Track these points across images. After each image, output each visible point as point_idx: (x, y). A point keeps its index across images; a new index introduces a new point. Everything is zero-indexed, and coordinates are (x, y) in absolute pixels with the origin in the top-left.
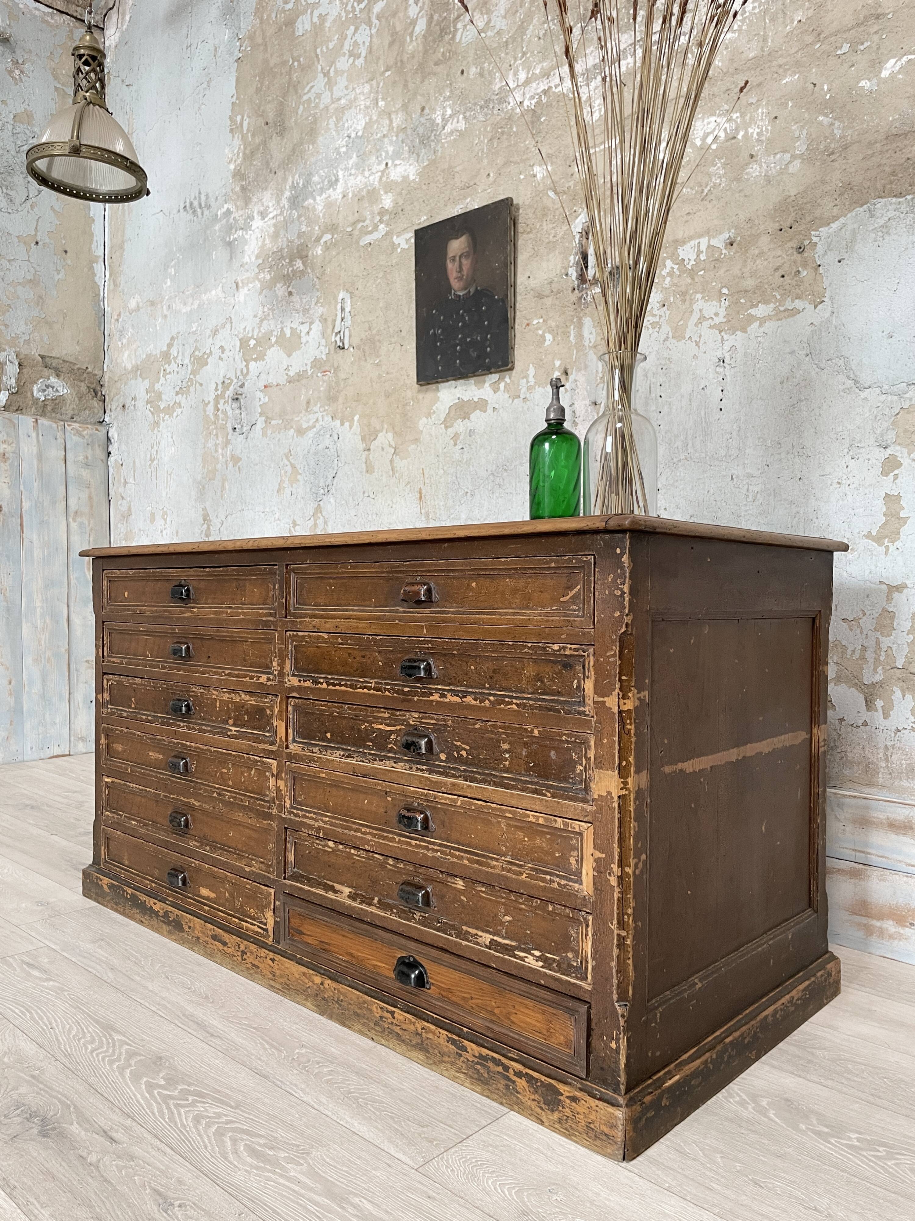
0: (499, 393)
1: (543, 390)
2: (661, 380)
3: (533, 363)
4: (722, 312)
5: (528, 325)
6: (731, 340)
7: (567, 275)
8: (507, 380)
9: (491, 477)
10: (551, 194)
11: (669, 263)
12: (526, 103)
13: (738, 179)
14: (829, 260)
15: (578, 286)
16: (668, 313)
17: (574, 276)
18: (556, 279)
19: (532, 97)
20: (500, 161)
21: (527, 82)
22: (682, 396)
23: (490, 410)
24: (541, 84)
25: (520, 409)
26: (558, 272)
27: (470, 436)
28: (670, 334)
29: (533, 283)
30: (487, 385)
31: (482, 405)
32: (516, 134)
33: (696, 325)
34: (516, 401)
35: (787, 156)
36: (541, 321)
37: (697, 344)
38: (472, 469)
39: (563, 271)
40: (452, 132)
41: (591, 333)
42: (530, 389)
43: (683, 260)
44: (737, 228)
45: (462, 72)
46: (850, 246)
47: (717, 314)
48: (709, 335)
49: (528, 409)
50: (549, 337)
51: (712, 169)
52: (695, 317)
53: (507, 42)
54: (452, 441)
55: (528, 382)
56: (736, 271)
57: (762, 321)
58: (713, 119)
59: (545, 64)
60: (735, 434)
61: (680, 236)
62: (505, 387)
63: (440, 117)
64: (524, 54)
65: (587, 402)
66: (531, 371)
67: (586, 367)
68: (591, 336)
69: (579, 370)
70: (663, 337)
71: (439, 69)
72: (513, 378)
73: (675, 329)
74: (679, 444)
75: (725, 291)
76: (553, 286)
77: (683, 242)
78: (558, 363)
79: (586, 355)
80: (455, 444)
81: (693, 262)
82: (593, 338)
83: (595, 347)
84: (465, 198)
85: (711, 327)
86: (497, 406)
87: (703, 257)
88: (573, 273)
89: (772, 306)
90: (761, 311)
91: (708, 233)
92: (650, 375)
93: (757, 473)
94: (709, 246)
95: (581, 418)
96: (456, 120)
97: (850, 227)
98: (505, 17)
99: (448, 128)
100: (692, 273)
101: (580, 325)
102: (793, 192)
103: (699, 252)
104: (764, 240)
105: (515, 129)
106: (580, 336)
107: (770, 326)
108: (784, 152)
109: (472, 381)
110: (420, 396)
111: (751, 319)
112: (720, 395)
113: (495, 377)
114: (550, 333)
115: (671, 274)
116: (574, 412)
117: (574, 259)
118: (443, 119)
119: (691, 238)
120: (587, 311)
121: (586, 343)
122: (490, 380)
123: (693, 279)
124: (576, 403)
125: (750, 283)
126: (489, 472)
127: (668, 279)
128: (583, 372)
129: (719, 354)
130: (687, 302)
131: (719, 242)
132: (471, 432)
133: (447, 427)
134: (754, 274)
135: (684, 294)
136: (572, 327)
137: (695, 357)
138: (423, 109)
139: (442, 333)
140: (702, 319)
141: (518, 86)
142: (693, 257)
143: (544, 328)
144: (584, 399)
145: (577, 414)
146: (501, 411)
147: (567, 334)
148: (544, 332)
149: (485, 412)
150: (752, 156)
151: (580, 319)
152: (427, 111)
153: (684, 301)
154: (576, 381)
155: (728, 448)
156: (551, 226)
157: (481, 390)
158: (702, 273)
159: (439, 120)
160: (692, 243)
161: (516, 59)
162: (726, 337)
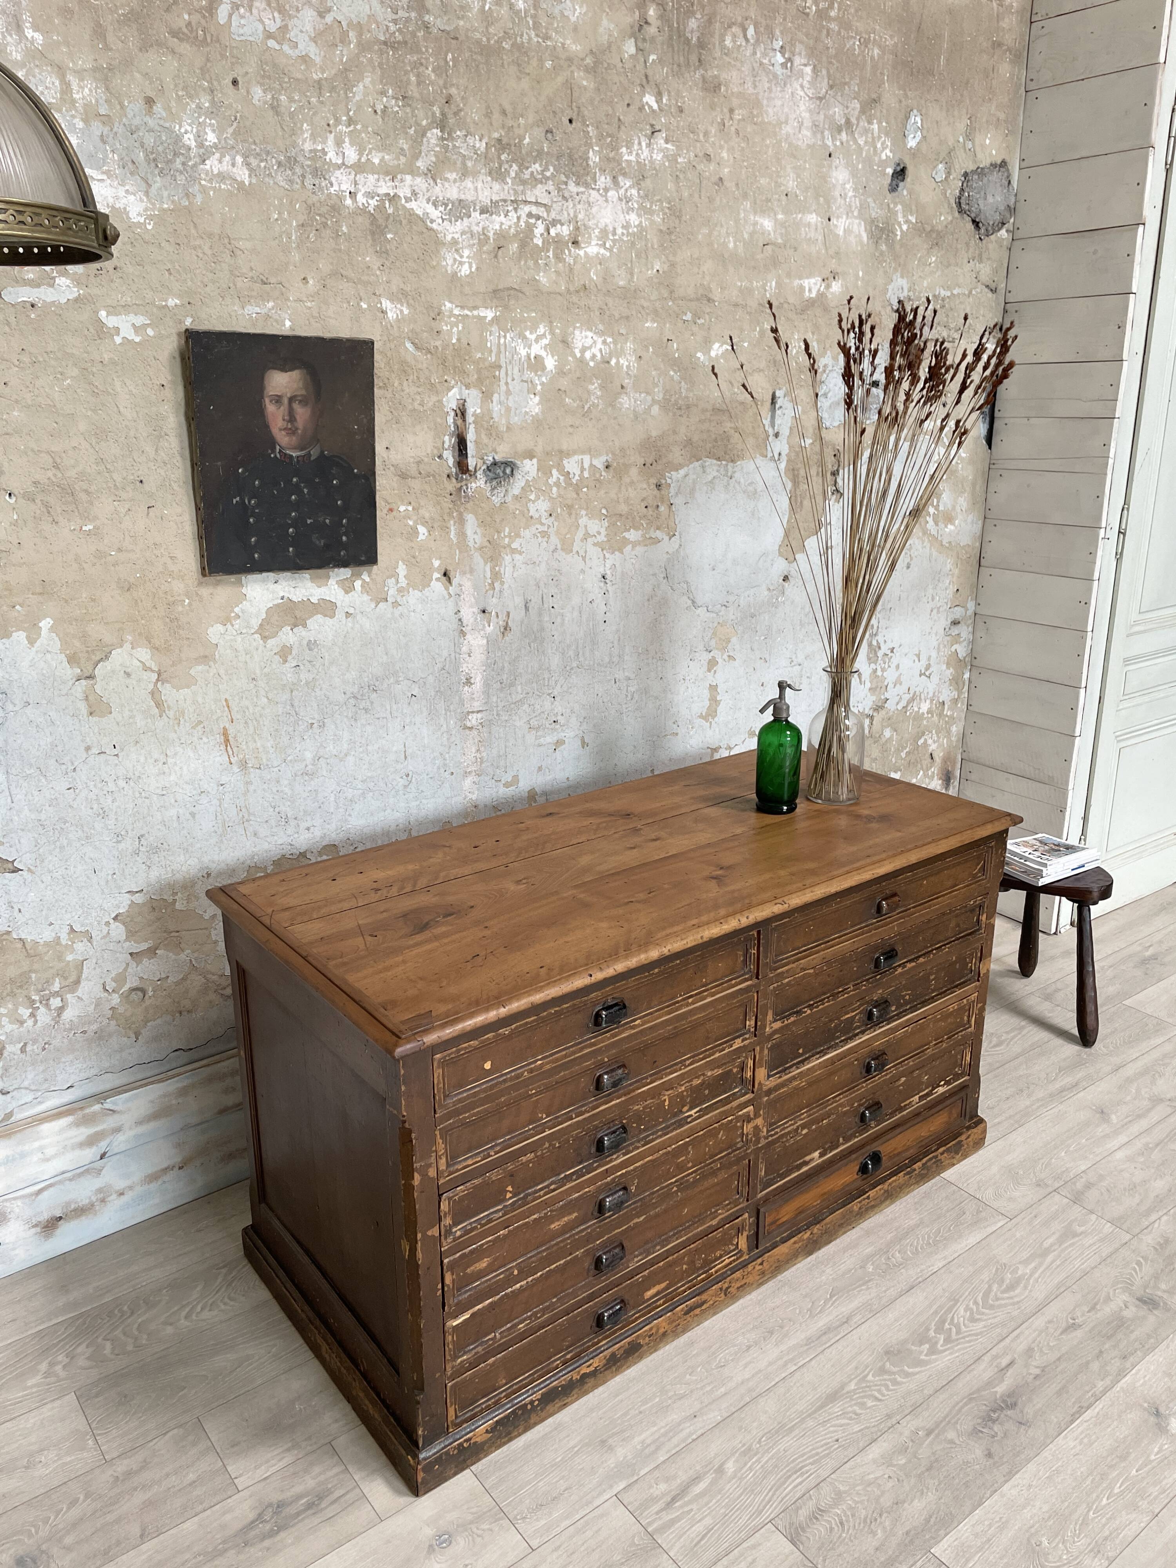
0: (353, 593)
1: (420, 594)
2: (553, 591)
3: (403, 561)
4: (603, 532)
5: (391, 510)
6: (613, 559)
7: (440, 457)
8: (365, 577)
9: (352, 701)
10: (409, 345)
11: (555, 472)
12: (361, 199)
13: (613, 406)
14: (678, 501)
15: (456, 474)
16: (556, 524)
17: (451, 461)
18: (426, 460)
19: (370, 195)
20: (324, 266)
21: (359, 168)
22: (573, 609)
23: (340, 614)
24: (382, 183)
25: (389, 616)
26: (429, 451)
27: (310, 649)
28: (559, 547)
29: (395, 457)
30: (332, 582)
31: (327, 608)
32: (348, 238)
33: (582, 541)
34: (382, 605)
35: (649, 398)
36: (410, 508)
37: (584, 558)
38: (318, 693)
39: (436, 452)
40: (222, 177)
41: (475, 533)
42: (400, 590)
43: (568, 473)
44: (613, 454)
45: (235, 82)
46: (692, 491)
47: (599, 533)
48: (594, 552)
49: (401, 615)
50: (422, 530)
51: (592, 387)
52: (580, 534)
53: (319, 82)
54: (277, 657)
55: (397, 582)
56: (613, 495)
57: (635, 544)
58: (590, 334)
59: (386, 157)
60: (616, 642)
61: (565, 447)
62: (362, 586)
63: (192, 137)
64: (350, 122)
65: (476, 610)
66: (402, 570)
67: (472, 571)
68: (476, 536)
69: (464, 573)
70: (552, 548)
71: (185, 48)
72: (374, 576)
73: (563, 541)
74: (571, 653)
75: (604, 511)
76: (422, 466)
77: (568, 455)
78: (436, 563)
79: (471, 557)
80: (285, 661)
81: (577, 477)
82: (478, 538)
83: (481, 548)
84: (264, 297)
85: (595, 544)
86: (351, 611)
87: (586, 474)
88: (450, 458)
89: (640, 532)
90: (633, 535)
91: (589, 451)
92: (542, 585)
93: (632, 676)
94: (591, 464)
95: (469, 628)
96: (227, 158)
97: (692, 477)
98: (314, 40)
99: (213, 164)
100: (577, 488)
101: (461, 521)
102: (654, 434)
103: (582, 469)
104: (634, 472)
105: (344, 229)
106: (462, 534)
107: (640, 550)
108: (648, 393)
109: (306, 575)
110: (205, 592)
111: (626, 542)
112: (604, 609)
113: (345, 573)
114: (423, 525)
115: (557, 484)
116: (460, 620)
117: (449, 441)
118: (201, 145)
119: (575, 452)
120: (468, 506)
121: (471, 544)
122: (337, 575)
123: (578, 494)
124: (462, 611)
125: (623, 508)
126: (349, 695)
127: (555, 489)
128: (468, 576)
129: (602, 570)
130: (573, 516)
131: (599, 463)
132: (311, 645)
133: (265, 638)
134: (627, 501)
135: (570, 507)
136: (452, 522)
137: (583, 571)
138: (150, 101)
139: (257, 505)
140: (587, 536)
141: (343, 164)
142: (578, 472)
143: (415, 518)
144: (471, 606)
145: (465, 623)
146: (359, 617)
147: (445, 529)
148: (416, 523)
149: (332, 617)
150: (622, 387)
151: (461, 514)
152: (158, 108)
153: (570, 514)
154: (460, 585)
155: (610, 655)
156: (415, 389)
157: (323, 589)
158: (585, 490)
159: (189, 140)
160: (577, 458)
161: (338, 121)
162: (607, 555)
